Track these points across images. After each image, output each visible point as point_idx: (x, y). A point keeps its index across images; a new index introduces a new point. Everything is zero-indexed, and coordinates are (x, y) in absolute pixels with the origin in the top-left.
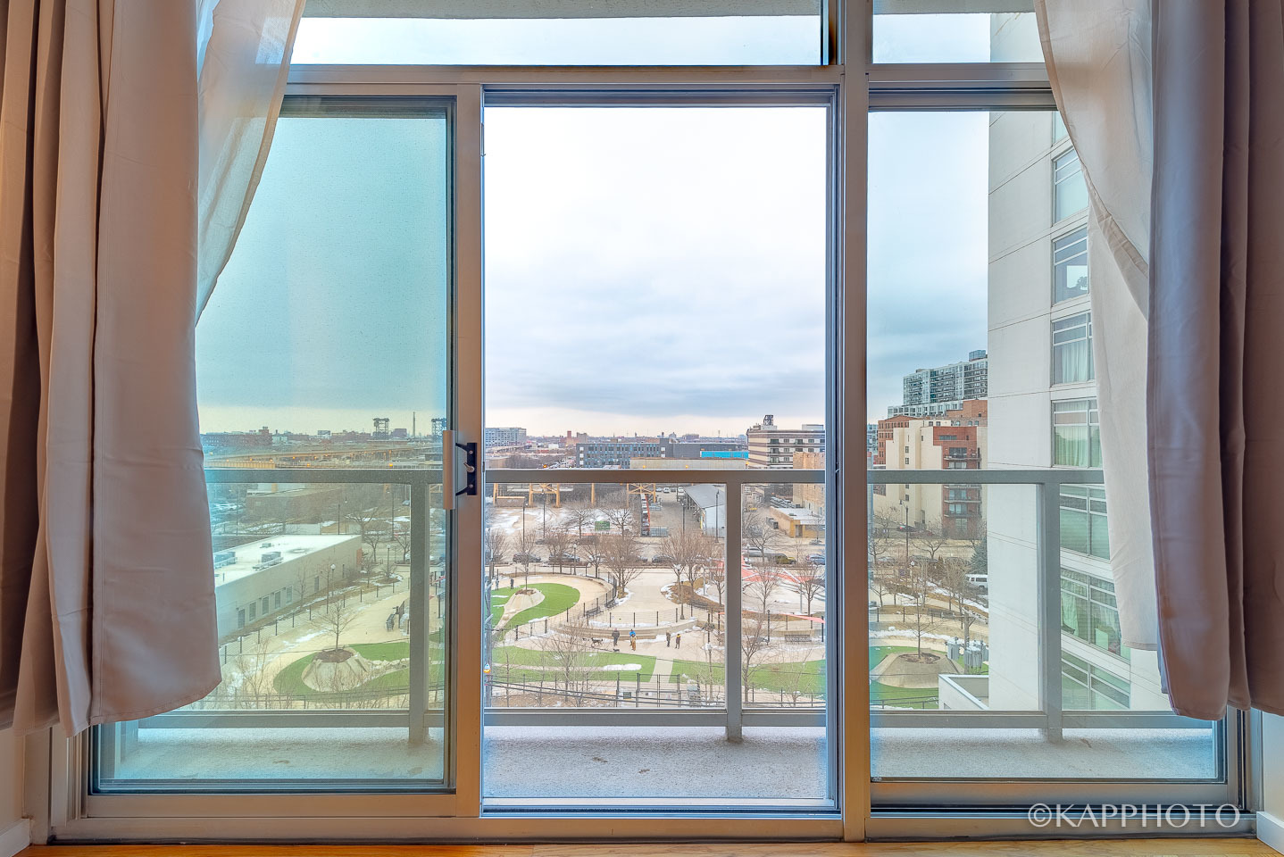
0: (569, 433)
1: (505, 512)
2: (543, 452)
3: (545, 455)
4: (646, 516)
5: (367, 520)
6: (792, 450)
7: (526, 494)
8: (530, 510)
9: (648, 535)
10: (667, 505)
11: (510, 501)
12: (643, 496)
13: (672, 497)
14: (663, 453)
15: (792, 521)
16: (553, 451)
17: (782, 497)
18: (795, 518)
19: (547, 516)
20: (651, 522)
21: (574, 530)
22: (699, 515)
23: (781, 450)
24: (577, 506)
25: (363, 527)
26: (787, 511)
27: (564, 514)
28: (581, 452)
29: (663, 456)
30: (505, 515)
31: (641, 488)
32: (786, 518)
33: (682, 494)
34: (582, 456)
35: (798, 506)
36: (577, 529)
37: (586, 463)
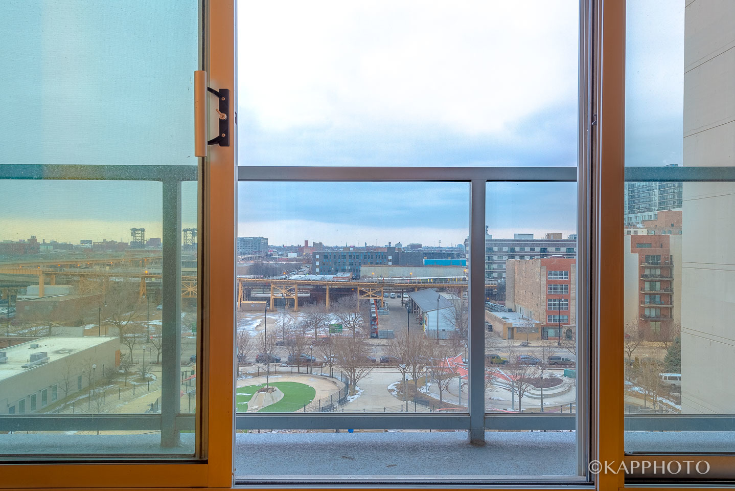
0: (306, 242)
1: (249, 317)
2: (284, 260)
3: (285, 263)
4: (375, 319)
5: (124, 323)
6: (505, 258)
7: (268, 299)
8: (272, 313)
9: (377, 337)
10: (393, 309)
11: (253, 306)
12: (372, 301)
13: (397, 302)
14: (390, 261)
15: (505, 324)
16: (292, 259)
17: (496, 302)
18: (508, 321)
19: (286, 320)
20: (379, 325)
21: (310, 333)
22: (422, 319)
23: (495, 258)
24: (314, 309)
25: (121, 330)
26: (500, 315)
27: (301, 318)
28: (317, 260)
29: (390, 263)
30: (249, 319)
31: (370, 293)
32: (499, 321)
33: (407, 300)
34: (317, 263)
35: (510, 311)
36: (313, 331)
37: (321, 271)
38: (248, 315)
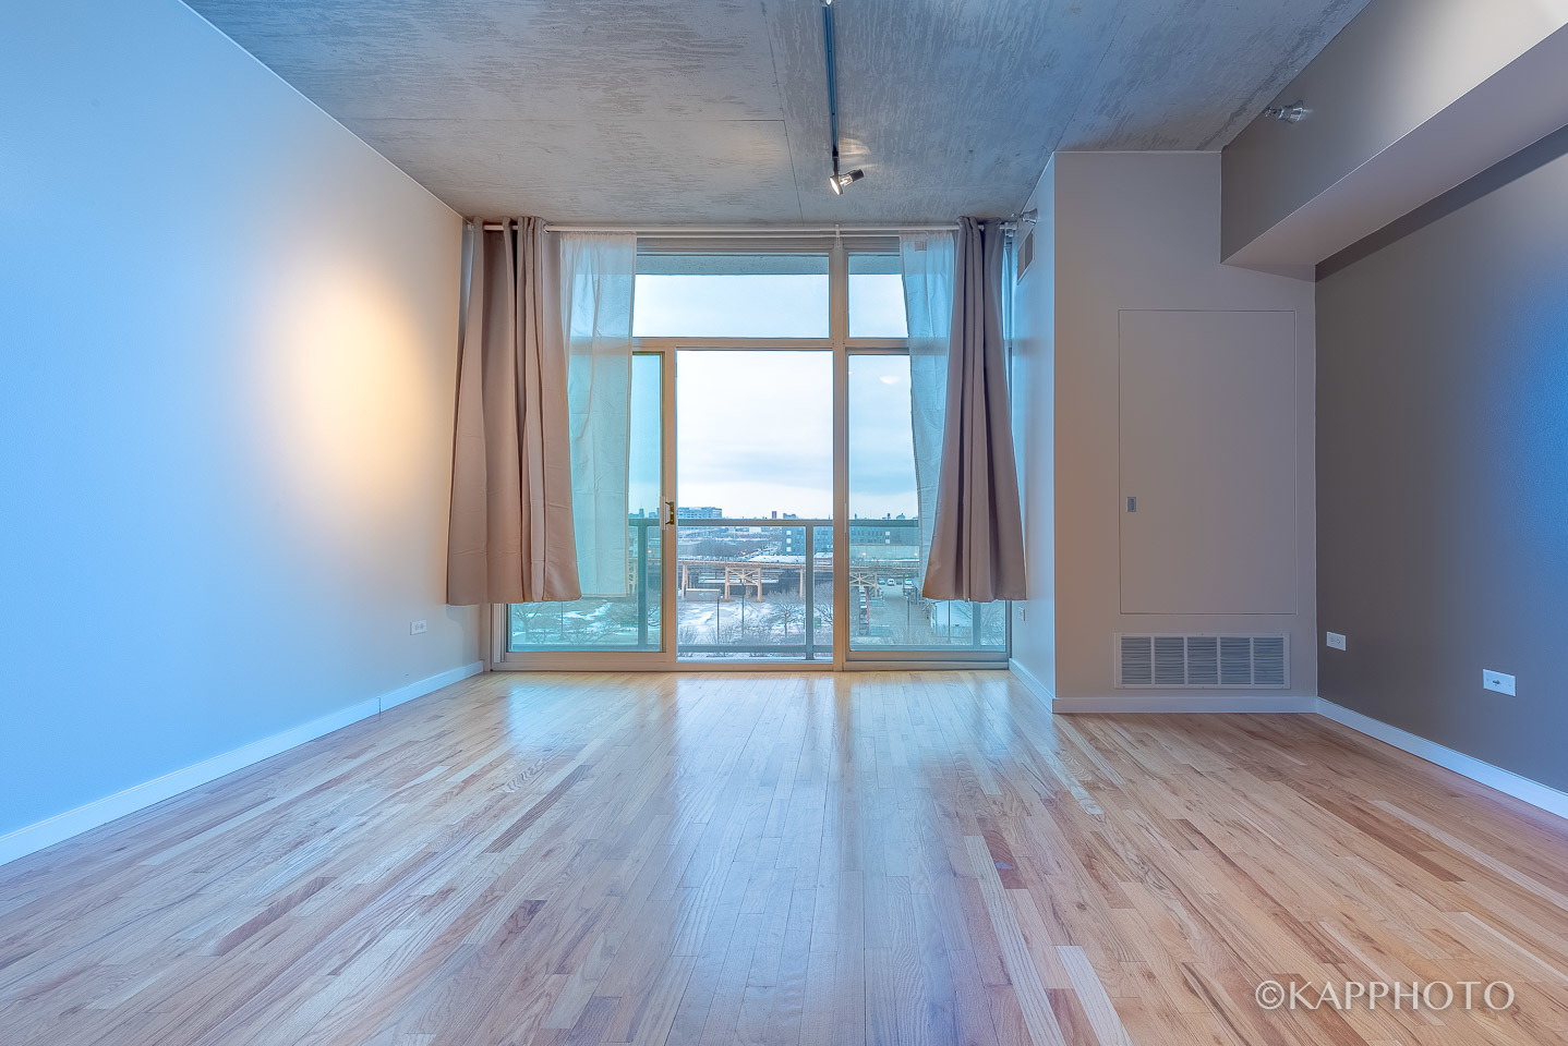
0: (774, 513)
1: (696, 608)
2: (743, 536)
3: (744, 540)
4: (864, 612)
5: (531, 615)
7: (722, 586)
8: (727, 604)
9: (867, 634)
10: (890, 599)
11: (702, 594)
12: (862, 589)
13: (897, 590)
14: (887, 538)
16: (754, 536)
19: (746, 612)
20: (871, 620)
21: (778, 628)
22: (928, 612)
24: (782, 598)
25: (526, 625)
27: (766, 610)
28: (789, 537)
29: (888, 541)
30: (697, 611)
31: (859, 579)
33: (909, 587)
34: (789, 541)
36: (782, 626)
37: (793, 550)
38: (694, 606)
